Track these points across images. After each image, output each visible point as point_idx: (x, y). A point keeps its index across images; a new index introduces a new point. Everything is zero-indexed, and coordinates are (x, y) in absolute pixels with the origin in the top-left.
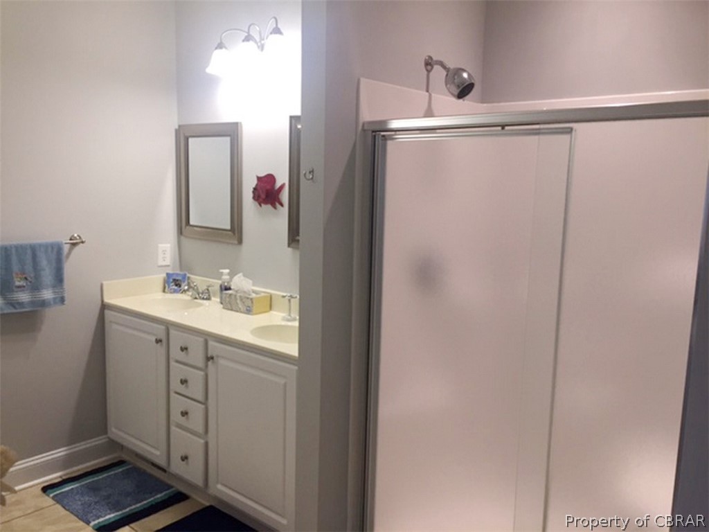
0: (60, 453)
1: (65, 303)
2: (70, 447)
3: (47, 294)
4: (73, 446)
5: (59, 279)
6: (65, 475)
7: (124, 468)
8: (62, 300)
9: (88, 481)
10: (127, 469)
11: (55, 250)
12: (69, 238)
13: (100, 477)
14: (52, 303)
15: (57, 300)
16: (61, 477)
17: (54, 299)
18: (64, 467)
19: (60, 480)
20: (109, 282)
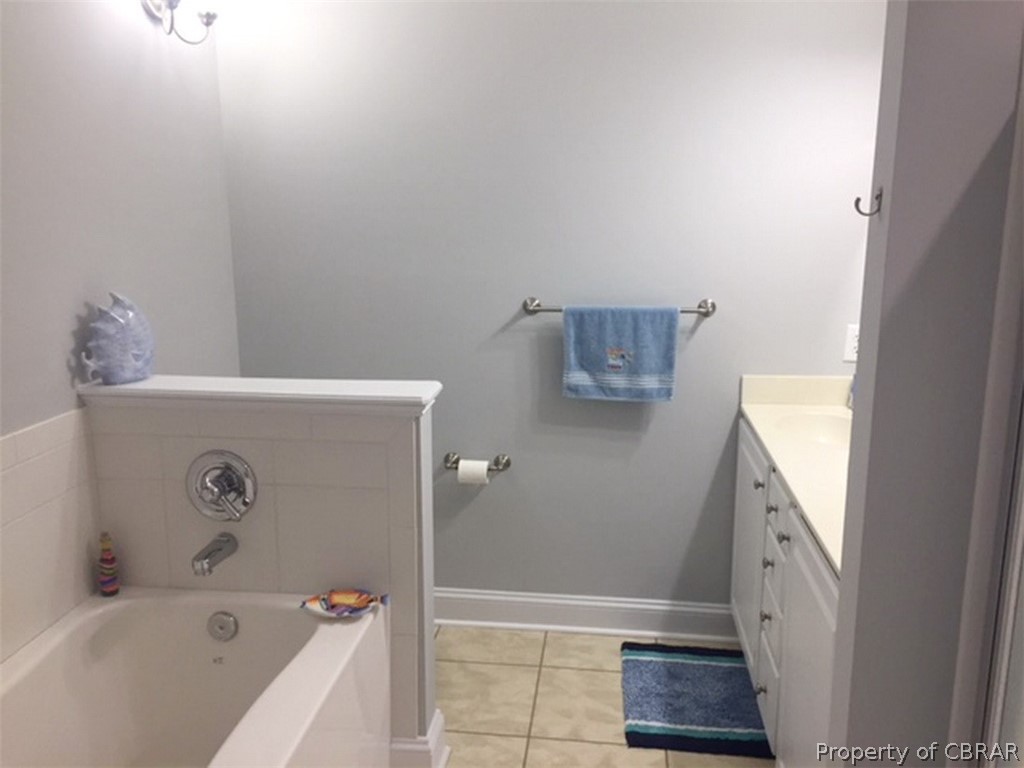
0: (660, 605)
1: (672, 398)
2: (676, 602)
3: (650, 382)
4: (682, 603)
5: (668, 364)
6: (663, 638)
7: (733, 665)
8: (669, 393)
9: (680, 661)
10: (735, 668)
11: (666, 320)
12: (697, 305)
13: (696, 662)
14: (655, 393)
15: (663, 392)
16: (656, 639)
17: (659, 390)
18: (665, 627)
19: (653, 642)
20: (753, 377)
